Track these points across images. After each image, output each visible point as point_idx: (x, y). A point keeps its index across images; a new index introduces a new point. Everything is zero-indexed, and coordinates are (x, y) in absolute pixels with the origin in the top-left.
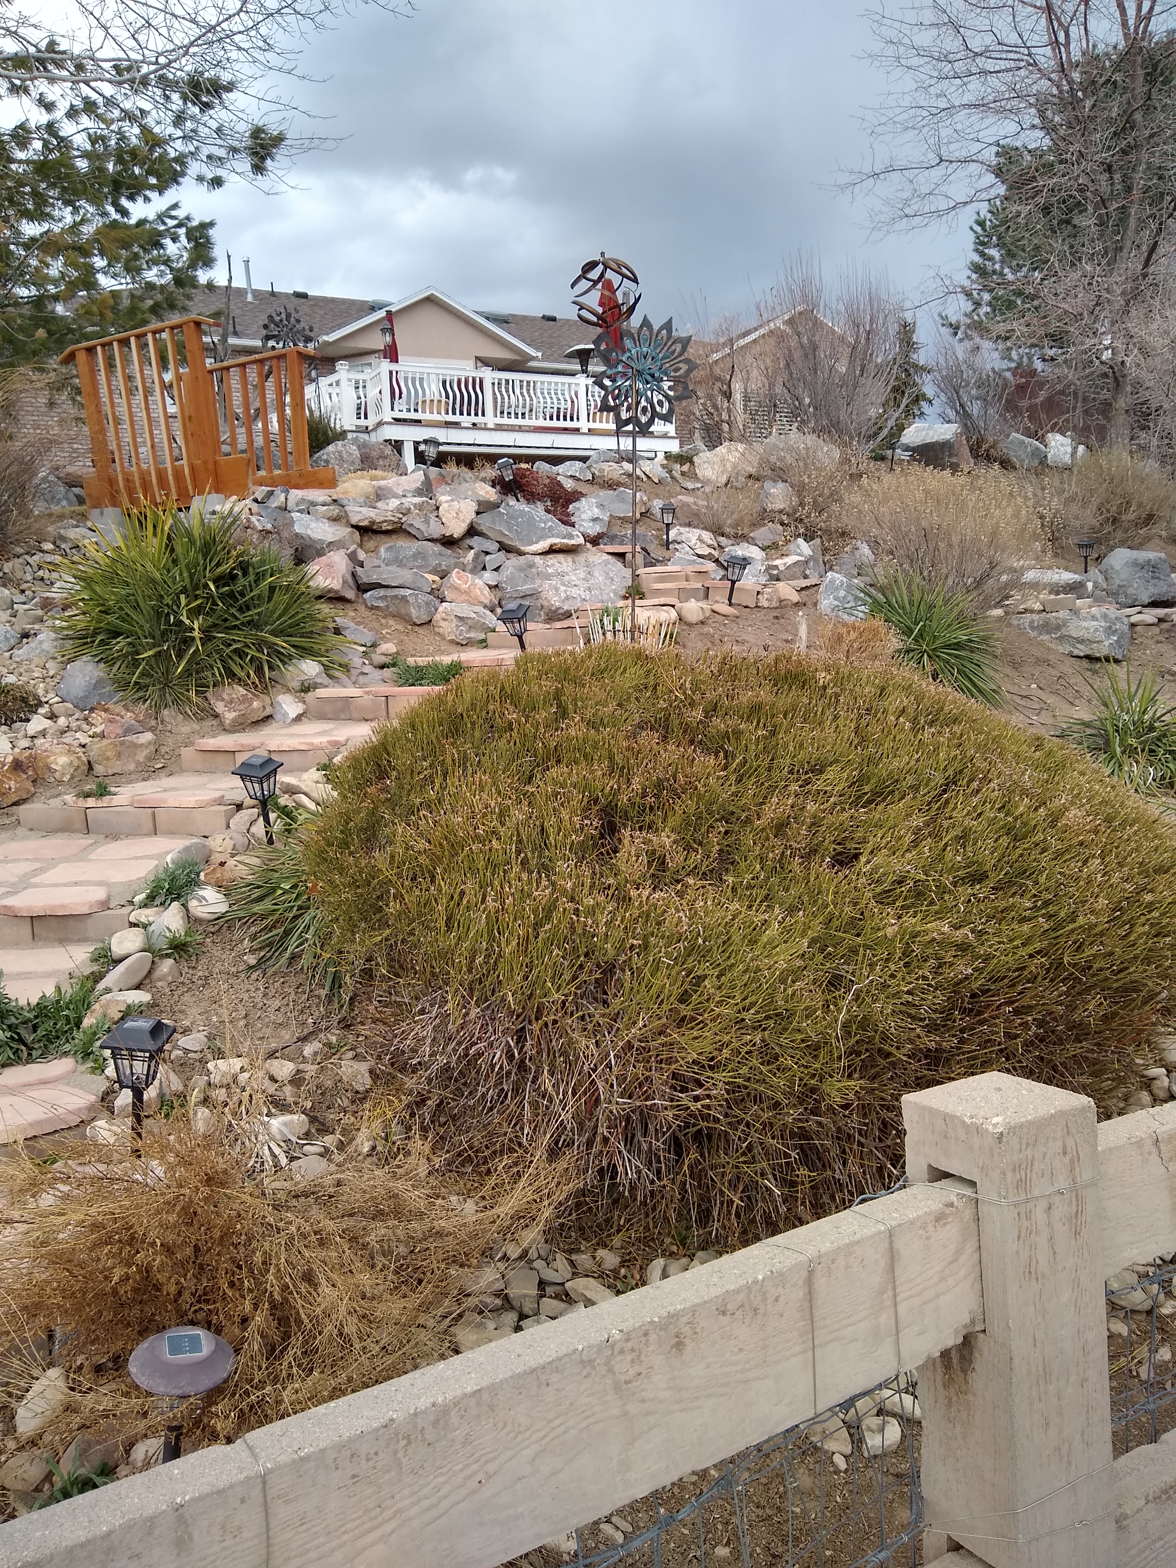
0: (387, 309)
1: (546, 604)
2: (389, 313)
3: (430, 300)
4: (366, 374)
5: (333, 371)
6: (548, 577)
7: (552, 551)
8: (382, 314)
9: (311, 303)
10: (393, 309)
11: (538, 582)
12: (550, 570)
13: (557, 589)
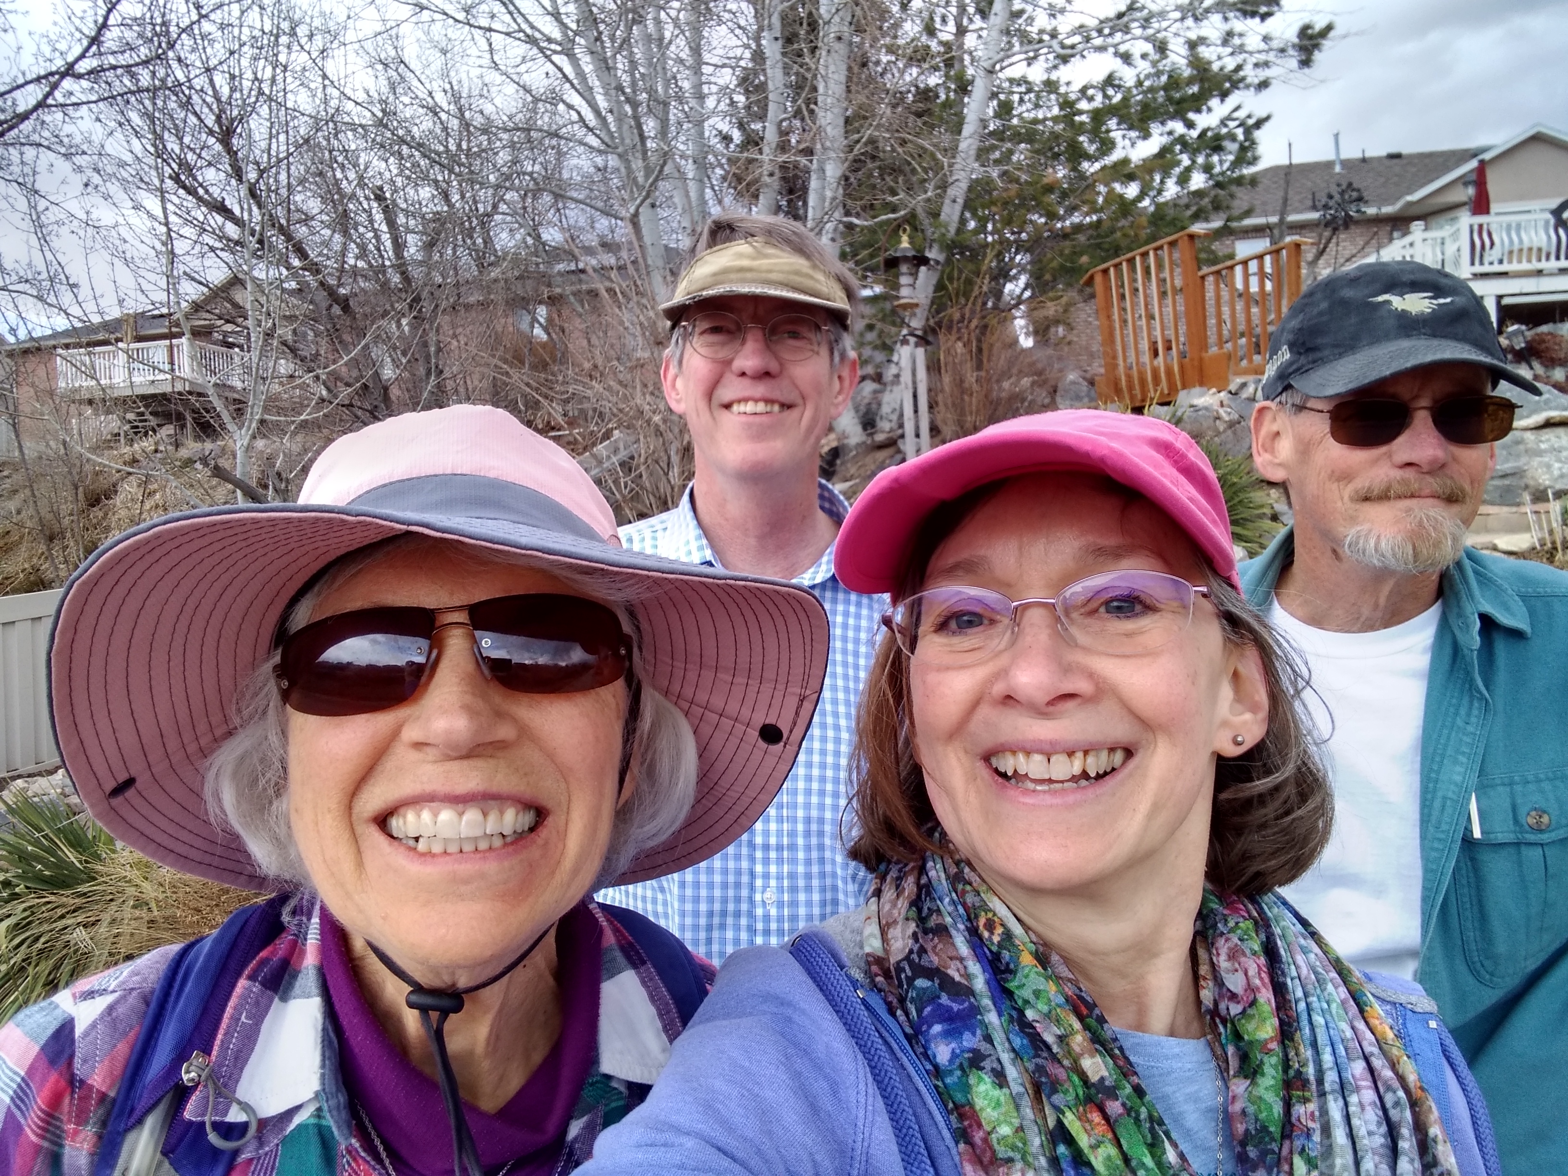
0: (1481, 157)
1: (1532, 483)
2: (1482, 163)
3: (1537, 139)
4: (1446, 231)
5: (1406, 233)
6: (1540, 453)
7: (1549, 424)
8: (1474, 164)
9: (1404, 161)
10: (1487, 156)
11: (1524, 460)
12: (1543, 446)
13: (1549, 466)
